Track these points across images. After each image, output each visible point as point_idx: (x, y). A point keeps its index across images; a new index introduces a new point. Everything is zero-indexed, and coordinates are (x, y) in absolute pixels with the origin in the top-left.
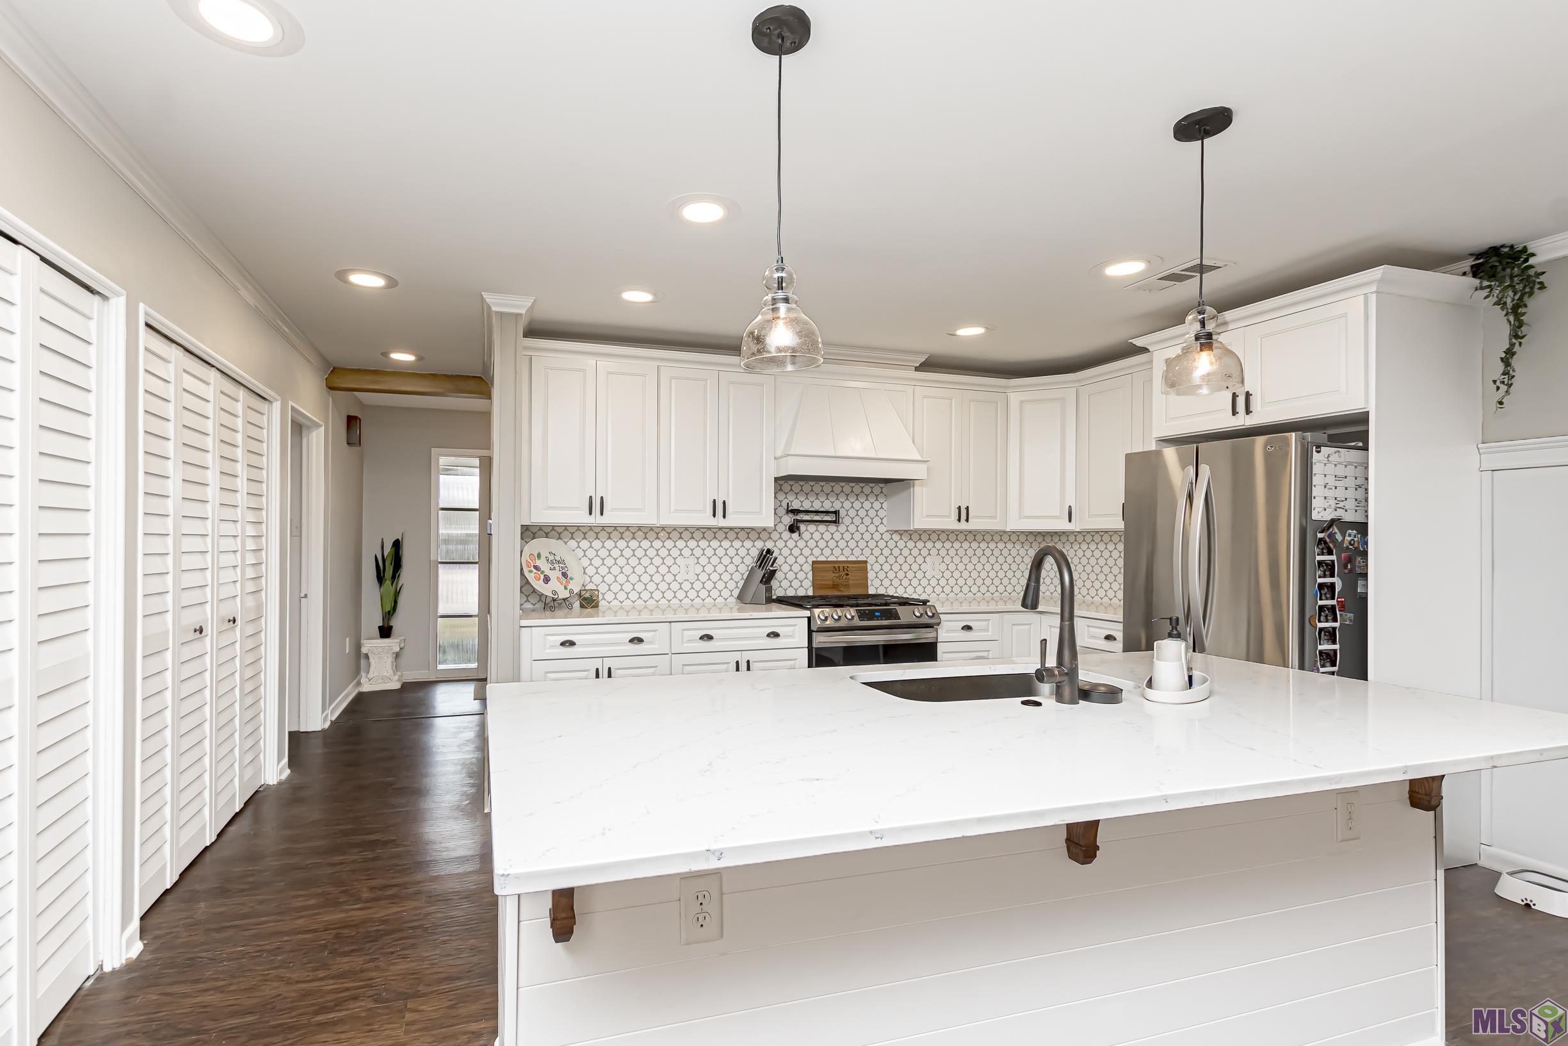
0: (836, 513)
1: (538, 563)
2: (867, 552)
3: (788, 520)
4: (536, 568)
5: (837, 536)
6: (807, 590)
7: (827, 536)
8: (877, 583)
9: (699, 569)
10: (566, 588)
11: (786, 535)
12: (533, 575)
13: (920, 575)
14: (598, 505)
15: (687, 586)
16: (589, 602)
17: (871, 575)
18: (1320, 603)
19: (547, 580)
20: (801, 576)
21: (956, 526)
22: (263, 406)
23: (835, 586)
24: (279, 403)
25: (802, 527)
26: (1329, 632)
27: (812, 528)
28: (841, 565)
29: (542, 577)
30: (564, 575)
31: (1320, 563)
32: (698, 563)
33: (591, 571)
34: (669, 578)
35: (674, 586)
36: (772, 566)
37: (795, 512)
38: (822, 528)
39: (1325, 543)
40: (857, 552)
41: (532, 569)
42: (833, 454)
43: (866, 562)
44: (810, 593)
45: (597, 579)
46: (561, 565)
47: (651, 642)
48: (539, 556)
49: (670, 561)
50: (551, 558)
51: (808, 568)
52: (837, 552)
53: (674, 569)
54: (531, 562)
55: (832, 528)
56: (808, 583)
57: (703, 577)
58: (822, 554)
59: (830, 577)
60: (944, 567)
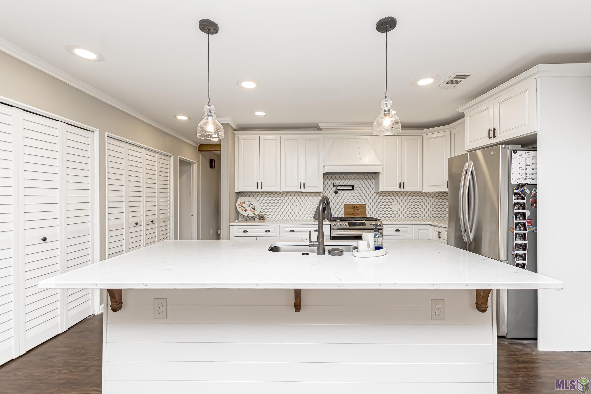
0: (353, 186)
1: (243, 205)
2: (366, 201)
3: (334, 189)
4: (242, 206)
5: (354, 195)
6: (342, 215)
7: (350, 195)
8: (371, 213)
9: (301, 207)
10: (253, 213)
11: (334, 195)
12: (241, 209)
13: (389, 210)
14: (260, 185)
15: (297, 213)
16: (261, 218)
17: (368, 210)
18: (516, 221)
19: (246, 210)
20: (340, 210)
21: (399, 190)
22: (168, 158)
23: (353, 214)
24: (173, 157)
25: (339, 192)
26: (522, 235)
27: (344, 192)
28: (355, 206)
29: (244, 209)
30: (254, 209)
31: (516, 204)
32: (301, 205)
33: (264, 207)
34: (291, 210)
35: (293, 213)
37: (337, 186)
38: (348, 192)
39: (519, 194)
40: (362, 201)
41: (241, 207)
42: (343, 164)
43: (366, 205)
44: (343, 216)
45: (266, 210)
46: (252, 206)
47: (273, 232)
48: (244, 202)
49: (291, 204)
50: (249, 203)
51: (342, 207)
52: (354, 201)
53: (292, 207)
54: (241, 204)
55: (352, 192)
56: (342, 213)
57: (303, 210)
58: (348, 202)
59: (351, 210)
60: (400, 207)
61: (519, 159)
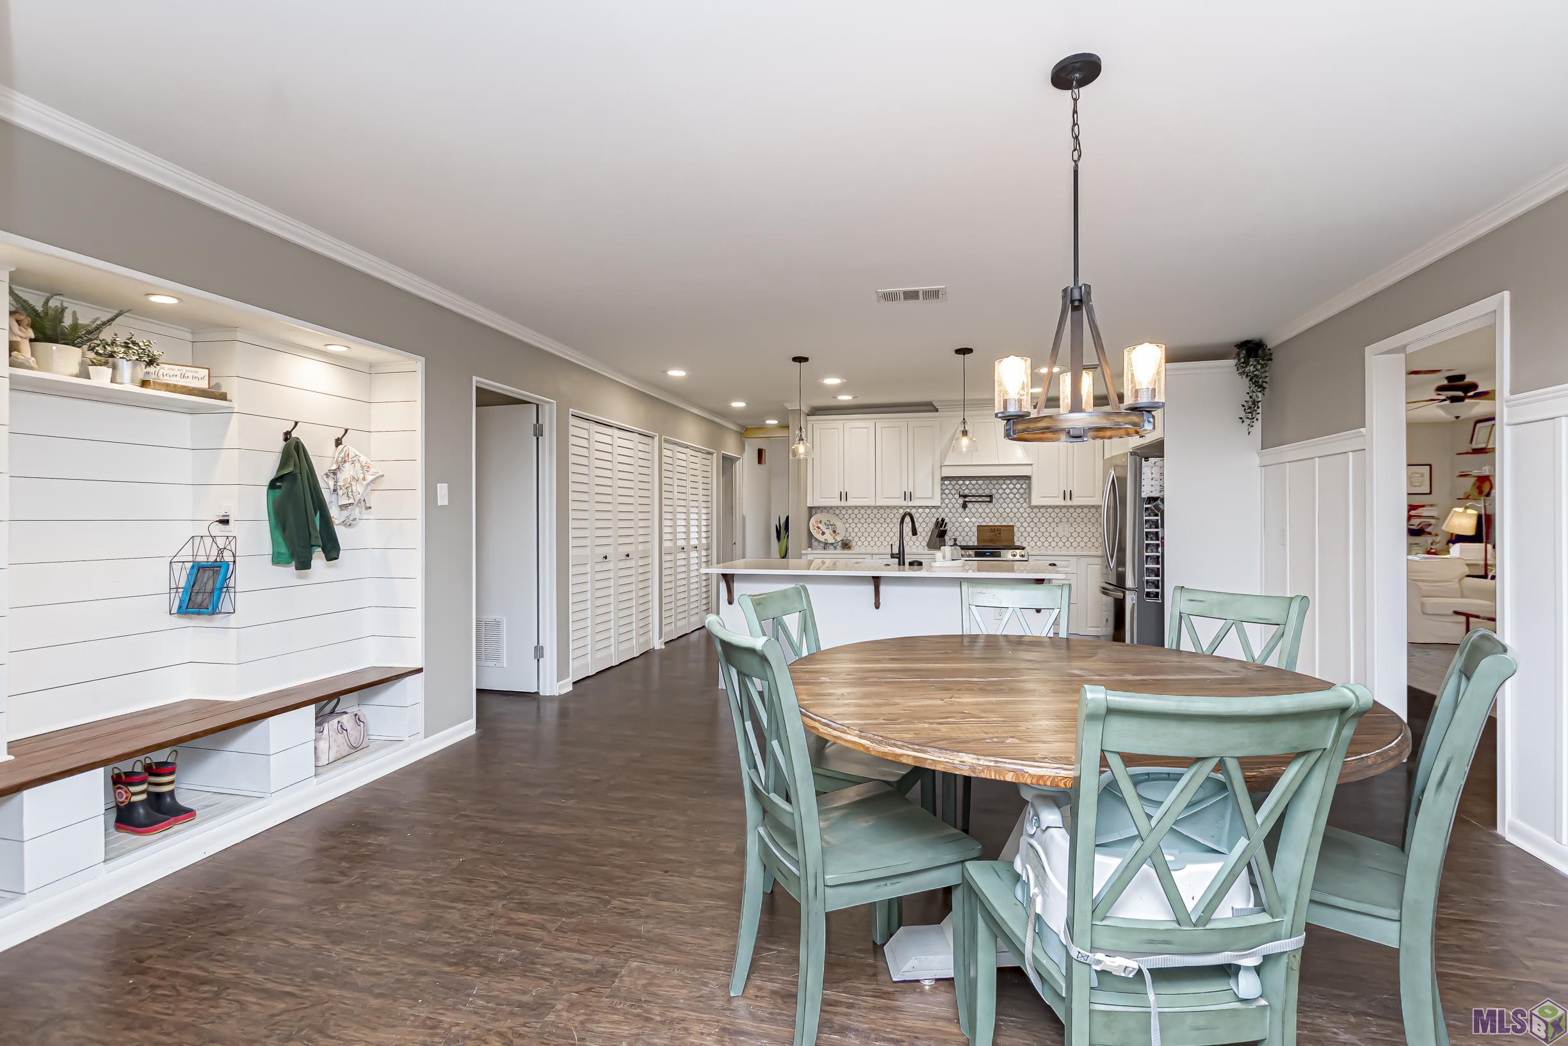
0: (991, 496)
1: (820, 525)
2: (1015, 520)
3: (961, 501)
4: (818, 527)
5: (994, 510)
6: (974, 542)
7: (987, 510)
8: (1022, 539)
10: (834, 538)
11: (961, 510)
12: (815, 531)
13: (1053, 534)
14: (844, 496)
16: (846, 545)
17: (1017, 534)
18: (1146, 542)
19: (823, 533)
20: (970, 534)
21: (1063, 503)
22: (709, 457)
23: (991, 541)
24: (716, 454)
25: (970, 505)
26: (1154, 558)
27: (977, 505)
28: (996, 528)
29: (821, 532)
30: (834, 532)
31: (1147, 521)
33: (850, 530)
35: (888, 539)
36: (944, 527)
37: (965, 496)
38: (984, 505)
39: (1152, 510)
40: (1008, 519)
41: (816, 528)
42: (970, 464)
43: (1013, 526)
44: (976, 544)
45: (853, 534)
46: (833, 527)
48: (821, 522)
50: (828, 523)
51: (975, 529)
52: (994, 520)
54: (816, 525)
55: (991, 505)
56: (975, 539)
58: (984, 521)
59: (988, 535)
60: (1072, 530)
61: (1152, 467)
